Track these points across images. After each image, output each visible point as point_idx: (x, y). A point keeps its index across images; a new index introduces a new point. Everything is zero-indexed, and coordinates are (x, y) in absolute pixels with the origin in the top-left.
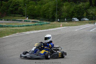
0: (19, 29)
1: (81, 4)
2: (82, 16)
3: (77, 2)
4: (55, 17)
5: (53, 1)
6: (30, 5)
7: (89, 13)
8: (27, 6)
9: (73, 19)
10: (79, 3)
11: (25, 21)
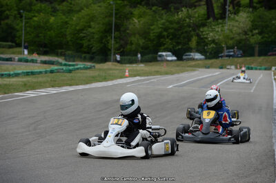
0: (5, 83)
1: (183, 13)
2: (184, 47)
3: (172, 7)
4: (110, 50)
5: (102, 4)
6: (37, 14)
7: (206, 38)
8: (25, 19)
9: (161, 56)
10: (177, 10)
11: (20, 60)
